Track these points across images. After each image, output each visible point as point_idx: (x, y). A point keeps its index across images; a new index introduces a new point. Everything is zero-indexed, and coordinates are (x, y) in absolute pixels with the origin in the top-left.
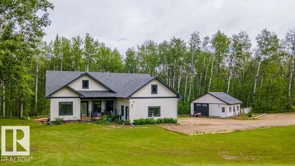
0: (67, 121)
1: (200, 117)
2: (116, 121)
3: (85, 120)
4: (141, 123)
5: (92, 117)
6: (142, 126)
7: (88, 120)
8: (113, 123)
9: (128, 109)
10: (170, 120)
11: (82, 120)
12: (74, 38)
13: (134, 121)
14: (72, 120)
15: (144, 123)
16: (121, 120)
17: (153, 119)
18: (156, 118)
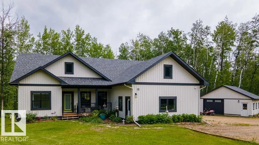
0: (42, 118)
1: (213, 115)
2: (111, 118)
3: (68, 117)
4: (151, 121)
5: (78, 113)
6: (151, 125)
7: (72, 117)
8: (106, 121)
9: (128, 100)
10: (191, 118)
11: (64, 117)
12: (64, 31)
13: (140, 117)
14: (49, 117)
15: (155, 122)
16: (118, 116)
17: (167, 115)
18: (171, 114)
